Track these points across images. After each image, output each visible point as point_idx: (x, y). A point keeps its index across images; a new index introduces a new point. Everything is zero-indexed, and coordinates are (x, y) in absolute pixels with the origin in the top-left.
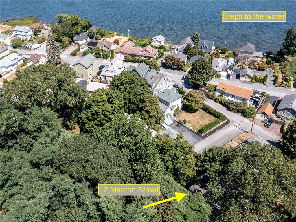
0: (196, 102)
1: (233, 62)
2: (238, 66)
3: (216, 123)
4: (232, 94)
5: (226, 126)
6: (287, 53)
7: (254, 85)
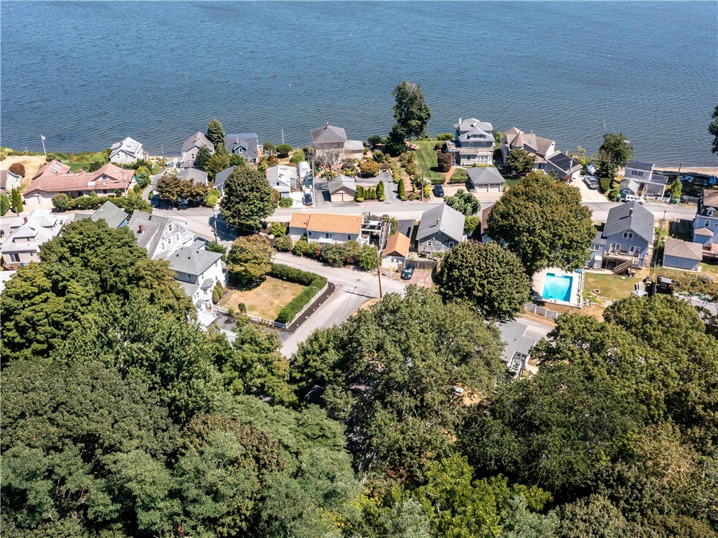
0: (255, 261)
1: (309, 170)
2: (322, 176)
3: (308, 295)
4: (324, 230)
5: (330, 298)
6: (407, 133)
7: (362, 206)
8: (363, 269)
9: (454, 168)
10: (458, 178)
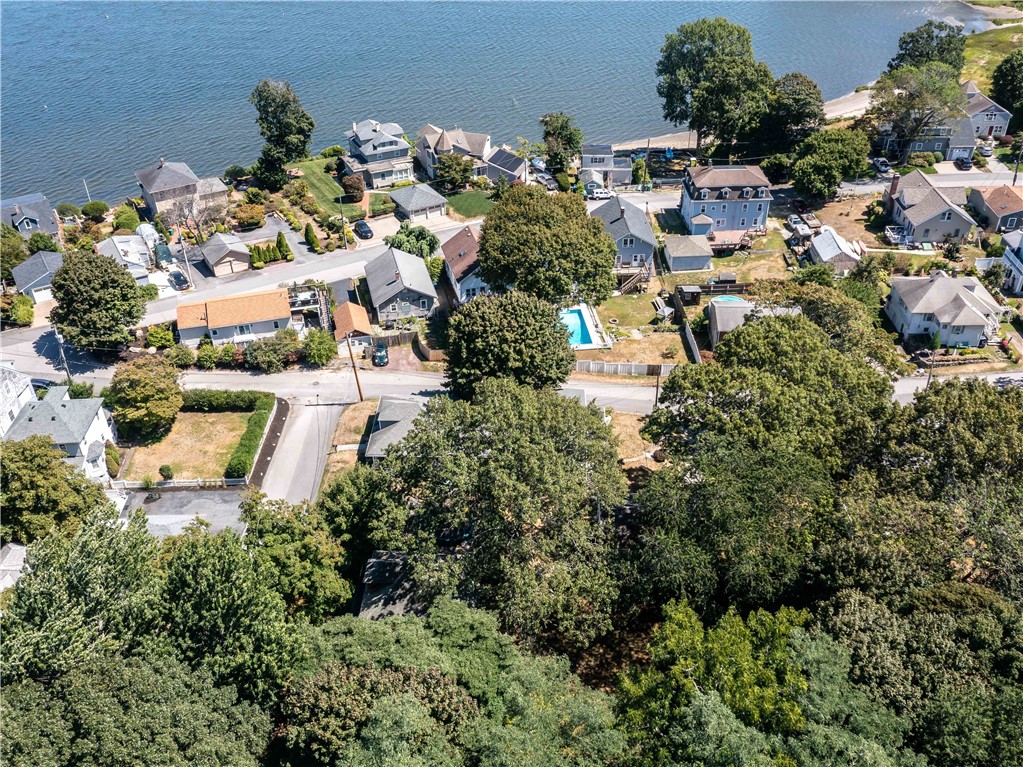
0: (160, 395)
3: (259, 425)
4: (236, 322)
5: (287, 420)
6: (287, 155)
7: (265, 274)
8: (315, 366)
9: (367, 192)
10: (382, 207)
